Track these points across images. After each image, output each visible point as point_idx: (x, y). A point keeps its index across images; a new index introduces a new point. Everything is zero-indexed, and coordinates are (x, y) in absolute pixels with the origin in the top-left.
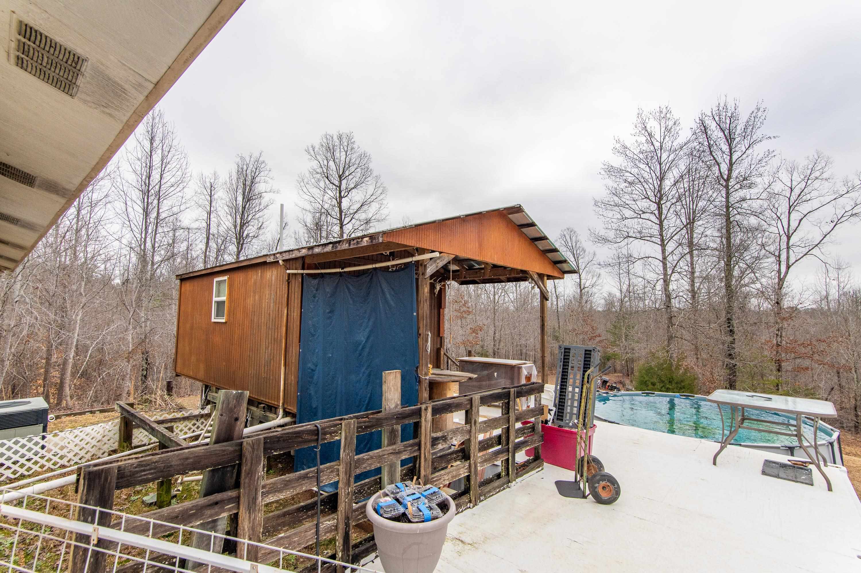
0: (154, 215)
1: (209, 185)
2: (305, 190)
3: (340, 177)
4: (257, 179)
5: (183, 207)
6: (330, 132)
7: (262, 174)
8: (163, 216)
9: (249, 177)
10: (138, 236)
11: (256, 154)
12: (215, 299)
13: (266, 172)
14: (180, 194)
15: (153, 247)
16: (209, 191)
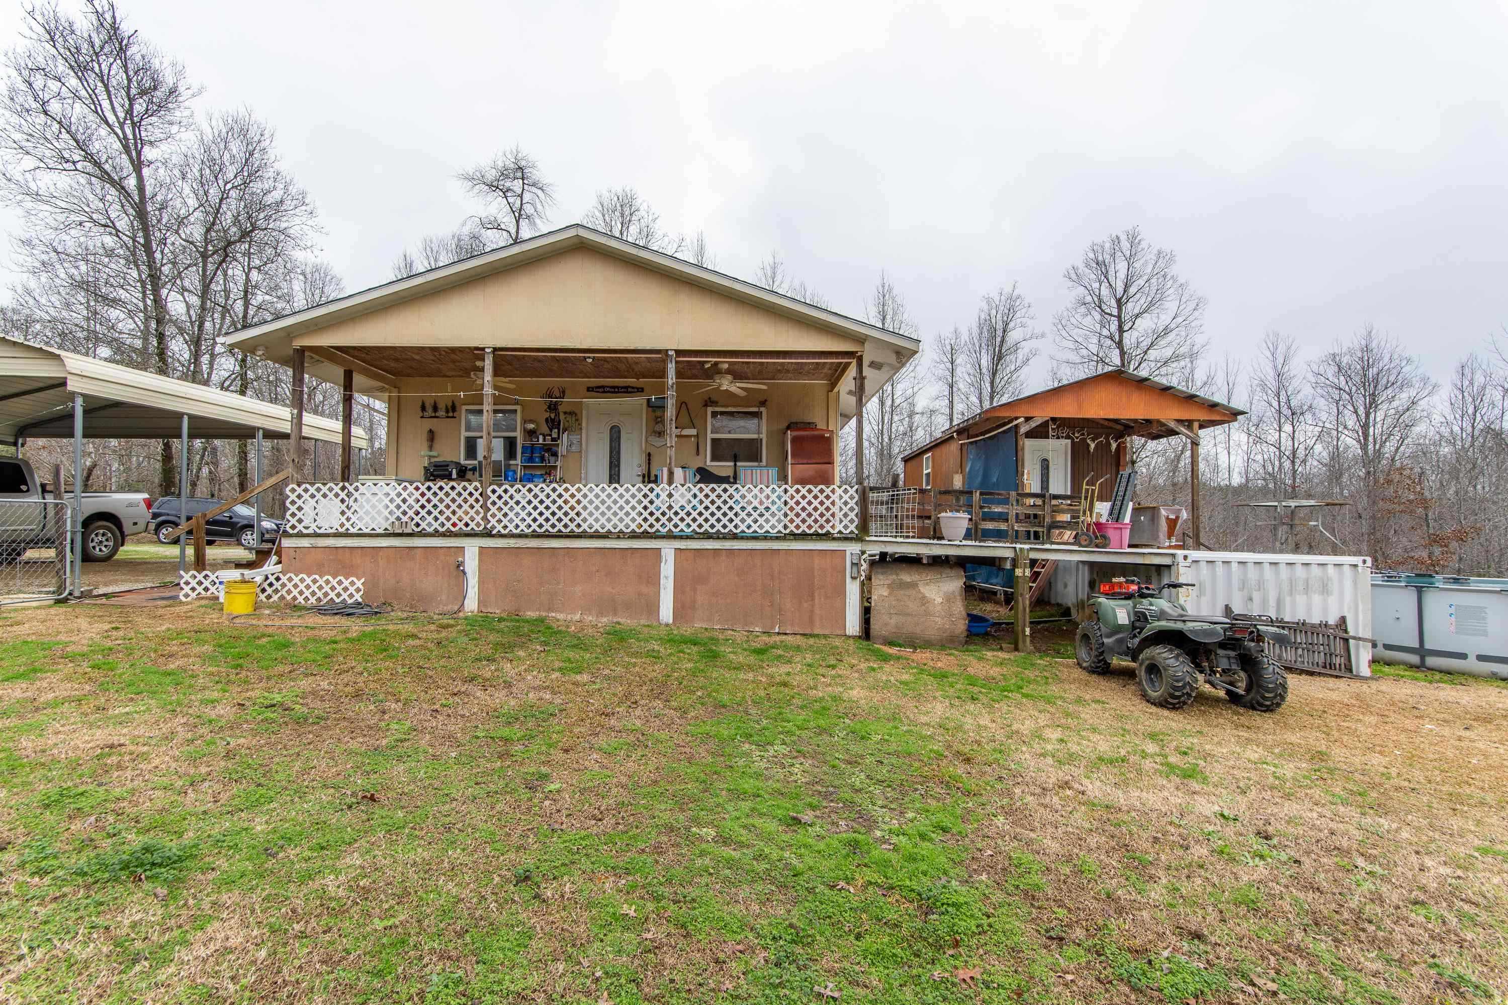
0: (888, 403)
1: (949, 347)
2: (1064, 333)
3: (1119, 301)
4: (1011, 325)
5: (916, 389)
6: (1098, 241)
7: (1018, 315)
8: (897, 402)
9: (1000, 326)
10: (876, 428)
11: (1008, 289)
12: (925, 472)
13: (1024, 311)
14: (912, 374)
15: (890, 439)
16: (949, 356)
